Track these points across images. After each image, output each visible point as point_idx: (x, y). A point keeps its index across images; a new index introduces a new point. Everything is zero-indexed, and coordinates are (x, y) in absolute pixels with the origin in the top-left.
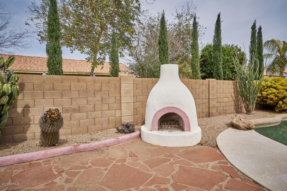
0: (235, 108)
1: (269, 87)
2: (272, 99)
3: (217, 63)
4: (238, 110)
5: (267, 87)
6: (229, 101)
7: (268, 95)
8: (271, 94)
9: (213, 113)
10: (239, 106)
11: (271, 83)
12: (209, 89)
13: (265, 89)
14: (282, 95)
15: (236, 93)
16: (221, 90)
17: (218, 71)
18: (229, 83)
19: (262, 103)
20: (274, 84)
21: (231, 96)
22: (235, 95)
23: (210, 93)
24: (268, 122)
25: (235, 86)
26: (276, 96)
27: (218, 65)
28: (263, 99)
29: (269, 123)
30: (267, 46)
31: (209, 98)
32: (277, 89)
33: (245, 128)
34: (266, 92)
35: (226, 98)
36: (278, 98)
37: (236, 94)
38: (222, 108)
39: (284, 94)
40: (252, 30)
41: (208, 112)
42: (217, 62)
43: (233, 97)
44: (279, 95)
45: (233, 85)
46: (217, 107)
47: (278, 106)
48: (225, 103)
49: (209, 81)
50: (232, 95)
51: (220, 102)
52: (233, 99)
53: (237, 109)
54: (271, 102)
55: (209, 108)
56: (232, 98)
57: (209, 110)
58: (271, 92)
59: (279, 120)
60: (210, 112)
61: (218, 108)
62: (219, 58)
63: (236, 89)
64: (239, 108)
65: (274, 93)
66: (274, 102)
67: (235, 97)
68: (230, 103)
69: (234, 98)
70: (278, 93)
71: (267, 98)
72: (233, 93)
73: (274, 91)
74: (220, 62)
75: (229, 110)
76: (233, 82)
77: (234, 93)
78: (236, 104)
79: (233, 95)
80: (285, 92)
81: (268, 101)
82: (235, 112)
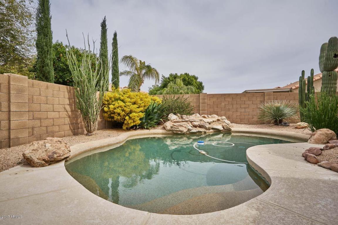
0: (72, 129)
1: (116, 100)
2: (119, 114)
3: (42, 55)
4: (77, 131)
5: (114, 98)
6: (59, 118)
7: (115, 109)
8: (118, 108)
9: (21, 139)
10: (79, 124)
11: (120, 95)
12: (9, 93)
13: (113, 102)
14: (128, 109)
15: (73, 105)
16: (43, 98)
17: (43, 69)
18: (60, 88)
19: (110, 119)
20: (123, 96)
21: (63, 110)
22: (71, 108)
23: (12, 101)
24: (107, 144)
25: (71, 94)
26: (123, 110)
27: (45, 59)
28: (110, 115)
29: (109, 145)
30: (126, 61)
31: (9, 111)
32: (124, 102)
33: (43, 162)
34: (114, 105)
35: (53, 111)
36: (125, 113)
37: (73, 107)
38: (44, 129)
39: (130, 108)
40: (102, 29)
41: (7, 137)
42: (42, 53)
43: (67, 111)
44: (125, 109)
45: (68, 94)
46: (33, 128)
47: (125, 122)
48: (51, 120)
49: (9, 77)
50: (65, 108)
51: (40, 119)
52: (68, 113)
53: (74, 129)
54: (118, 117)
55: (9, 129)
56: (66, 113)
57: (9, 133)
58: (118, 106)
59: (122, 140)
60: (12, 137)
61: (35, 129)
62: (45, 47)
63: (73, 100)
64: (79, 129)
65: (121, 107)
66: (121, 118)
67: (72, 111)
68: (63, 120)
69: (70, 113)
70: (125, 106)
71: (114, 113)
72: (68, 105)
73: (122, 104)
74: (47, 54)
75: (59, 132)
76: (67, 88)
77: (70, 105)
78: (74, 121)
79: (68, 108)
80: (132, 105)
81: (115, 116)
82: (72, 134)
